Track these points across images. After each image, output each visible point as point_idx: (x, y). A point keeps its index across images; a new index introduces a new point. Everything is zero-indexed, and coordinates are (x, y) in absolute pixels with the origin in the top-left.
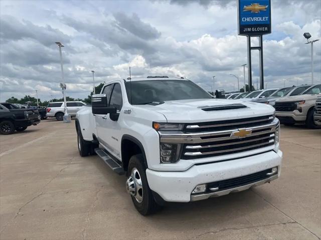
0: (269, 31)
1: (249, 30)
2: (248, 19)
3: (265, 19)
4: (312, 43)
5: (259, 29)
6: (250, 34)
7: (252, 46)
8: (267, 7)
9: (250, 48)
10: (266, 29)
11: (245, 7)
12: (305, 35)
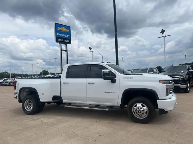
0: (70, 43)
1: (61, 40)
2: (60, 35)
3: (68, 36)
4: (92, 52)
5: (66, 41)
6: (61, 43)
7: (62, 49)
8: (69, 30)
9: (62, 50)
10: (69, 41)
11: (58, 28)
12: (89, 48)
